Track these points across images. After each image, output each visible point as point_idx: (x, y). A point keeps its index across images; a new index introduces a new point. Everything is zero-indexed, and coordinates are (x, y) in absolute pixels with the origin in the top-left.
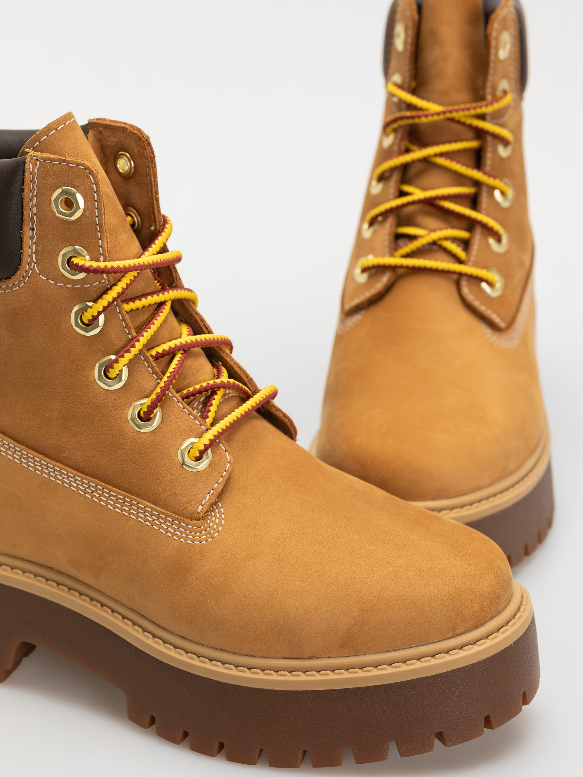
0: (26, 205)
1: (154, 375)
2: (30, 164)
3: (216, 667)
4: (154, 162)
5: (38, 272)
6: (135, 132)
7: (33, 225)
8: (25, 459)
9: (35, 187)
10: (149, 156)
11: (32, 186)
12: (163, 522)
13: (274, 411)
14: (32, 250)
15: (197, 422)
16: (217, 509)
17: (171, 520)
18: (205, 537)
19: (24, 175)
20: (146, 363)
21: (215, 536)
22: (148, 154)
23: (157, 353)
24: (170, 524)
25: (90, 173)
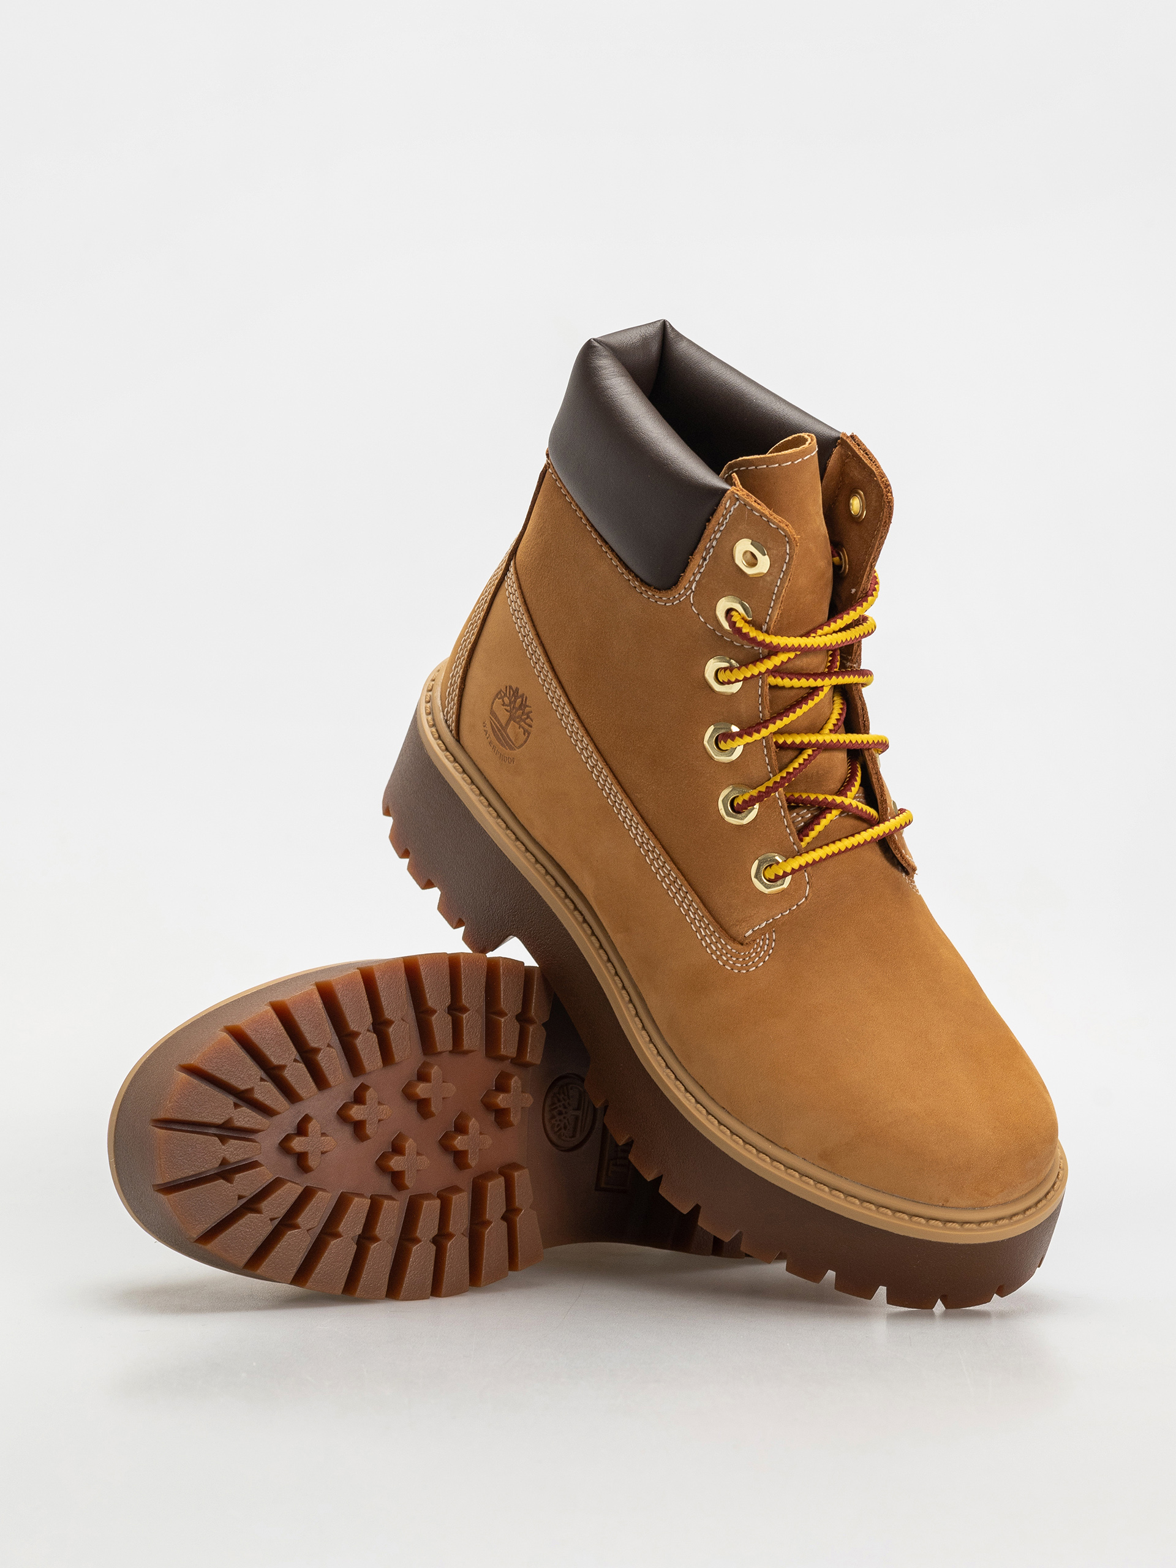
0: (707, 535)
1: (769, 767)
2: (728, 501)
3: (688, 1102)
4: (886, 528)
5: (692, 602)
6: (882, 485)
7: (706, 555)
8: (597, 771)
9: (725, 523)
10: (884, 520)
11: (721, 520)
12: (703, 926)
13: (892, 848)
14: (695, 578)
15: (791, 839)
16: (769, 940)
17: (712, 929)
18: (739, 965)
19: (717, 507)
20: (765, 751)
21: (751, 970)
22: (884, 518)
23: (785, 742)
24: (709, 933)
25: (788, 542)
